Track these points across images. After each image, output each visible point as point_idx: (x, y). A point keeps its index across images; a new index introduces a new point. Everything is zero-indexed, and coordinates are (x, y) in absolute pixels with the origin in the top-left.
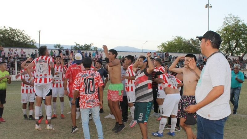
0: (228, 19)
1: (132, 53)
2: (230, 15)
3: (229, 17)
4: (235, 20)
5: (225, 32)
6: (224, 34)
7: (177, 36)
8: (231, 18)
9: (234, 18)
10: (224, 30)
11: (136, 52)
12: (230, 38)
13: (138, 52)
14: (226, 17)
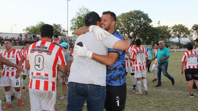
0: (82, 10)
1: (3, 34)
2: (83, 7)
3: (82, 8)
4: (87, 11)
5: (79, 20)
6: (78, 21)
7: (41, 22)
8: (84, 9)
9: (86, 9)
10: (78, 18)
11: (7, 33)
12: (82, 24)
13: (9, 33)
14: (80, 8)
